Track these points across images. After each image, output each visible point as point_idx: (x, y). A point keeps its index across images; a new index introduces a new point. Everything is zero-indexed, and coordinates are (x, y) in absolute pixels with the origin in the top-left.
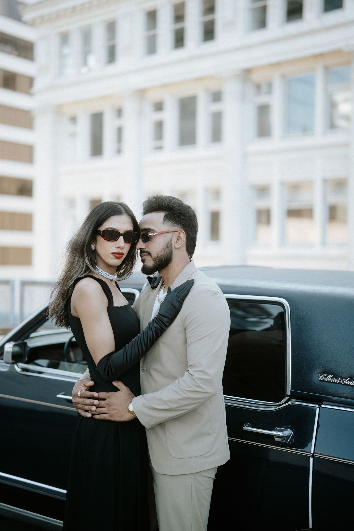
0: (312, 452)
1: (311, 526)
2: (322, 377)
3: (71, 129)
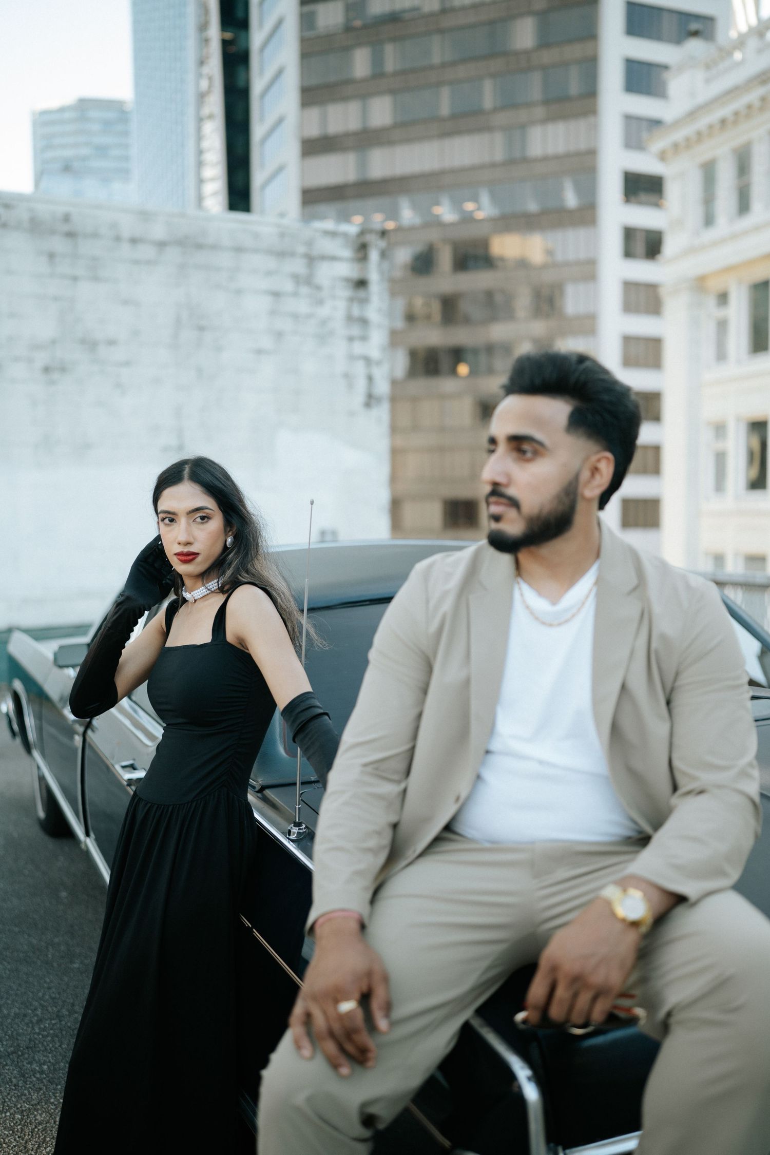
3: (719, 313)
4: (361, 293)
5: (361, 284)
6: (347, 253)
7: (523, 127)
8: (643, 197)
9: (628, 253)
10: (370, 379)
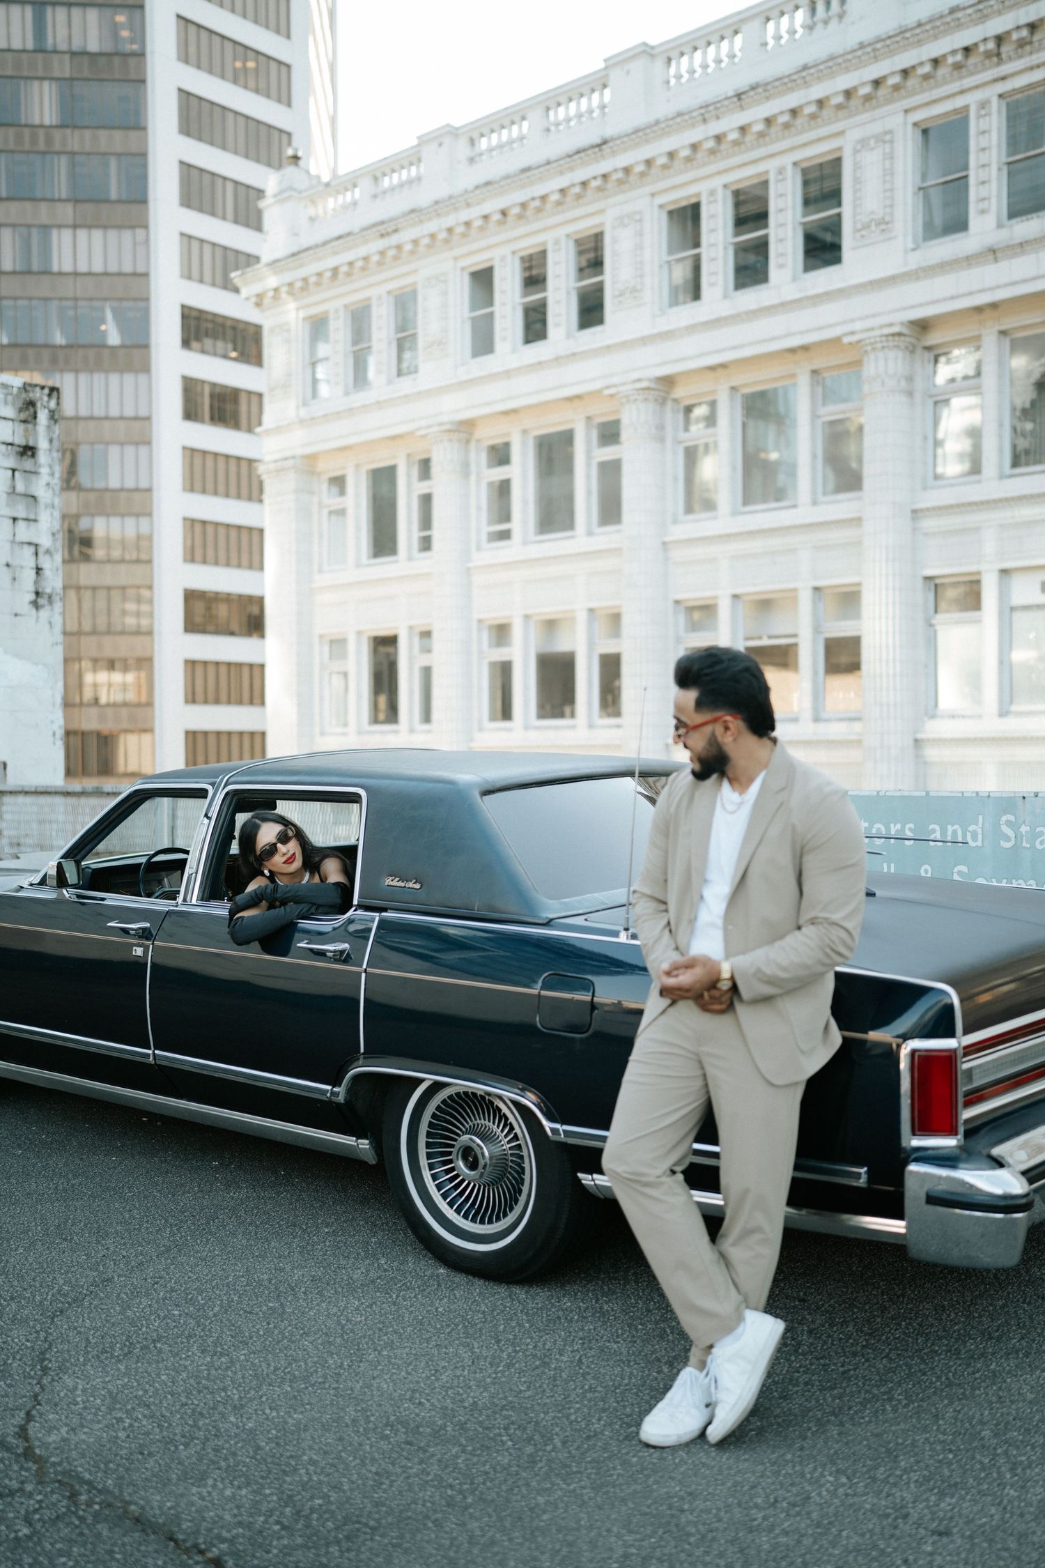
0: (364, 966)
1: (362, 1050)
2: (389, 881)
3: (335, 502)
4: (28, 464)
5: (28, 451)
6: (9, 412)
7: (46, 228)
8: (208, 342)
9: (190, 413)
10: (38, 570)
